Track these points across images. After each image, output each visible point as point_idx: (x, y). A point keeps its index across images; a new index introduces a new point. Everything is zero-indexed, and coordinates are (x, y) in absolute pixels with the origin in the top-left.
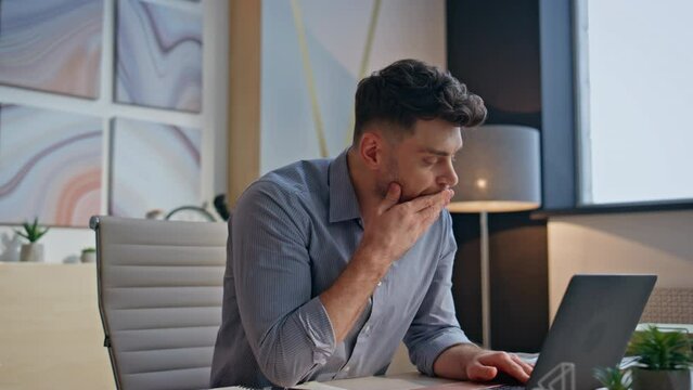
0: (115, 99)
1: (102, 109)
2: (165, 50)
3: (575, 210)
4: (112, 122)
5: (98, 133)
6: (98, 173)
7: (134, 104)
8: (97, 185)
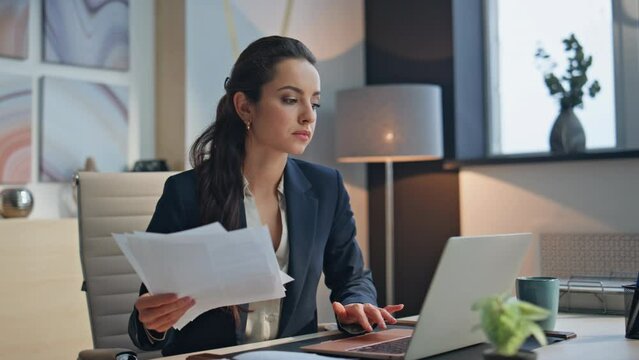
0: (43, 58)
1: (31, 68)
2: (93, 10)
3: (487, 160)
4: (41, 81)
5: (28, 92)
6: (29, 130)
7: (62, 62)
8: (28, 142)
